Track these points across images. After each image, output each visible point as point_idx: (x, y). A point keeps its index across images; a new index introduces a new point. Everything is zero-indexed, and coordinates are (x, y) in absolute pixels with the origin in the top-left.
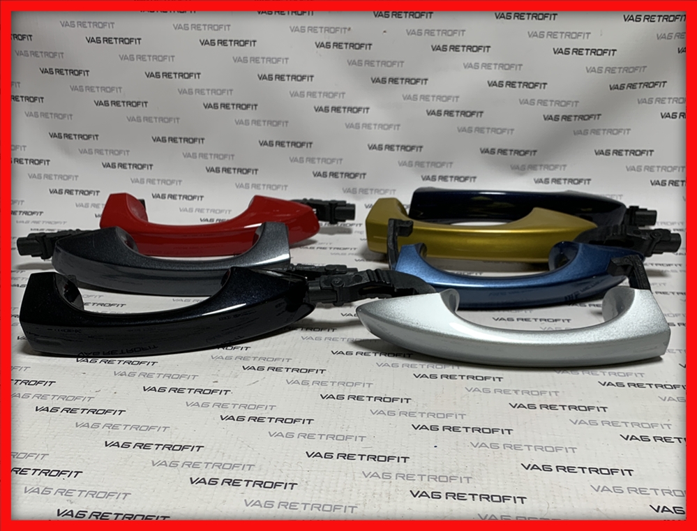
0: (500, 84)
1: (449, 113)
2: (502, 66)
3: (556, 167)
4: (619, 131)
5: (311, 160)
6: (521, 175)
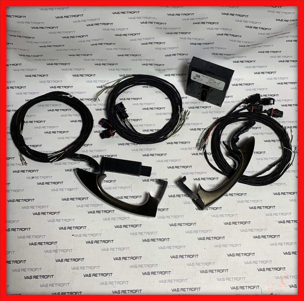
0: (222, 34)
1: (200, 44)
2: (223, 29)
3: (242, 57)
4: (269, 46)
5: (141, 60)
6: (228, 60)
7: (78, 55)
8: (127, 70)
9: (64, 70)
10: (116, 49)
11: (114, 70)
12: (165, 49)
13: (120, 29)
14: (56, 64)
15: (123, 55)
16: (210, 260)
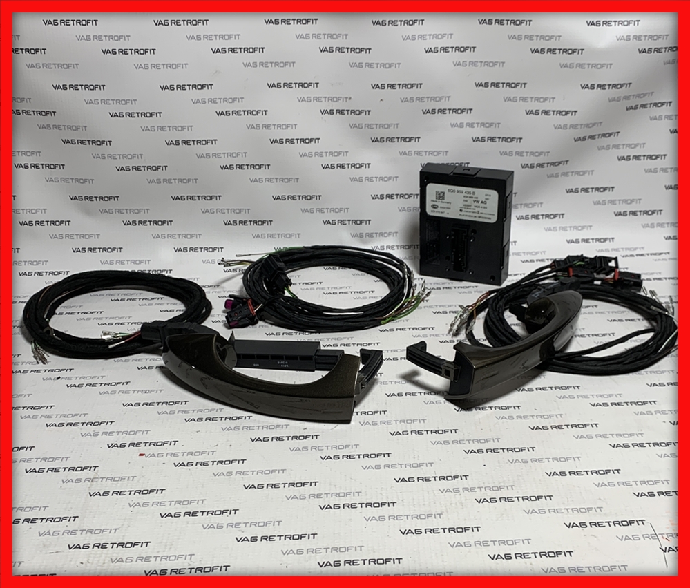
7: (192, 198)
8: (291, 235)
9: (158, 237)
10: (270, 180)
11: (263, 236)
12: (370, 179)
13: (280, 126)
14: (143, 223)
15: (283, 198)
16: (499, 483)
